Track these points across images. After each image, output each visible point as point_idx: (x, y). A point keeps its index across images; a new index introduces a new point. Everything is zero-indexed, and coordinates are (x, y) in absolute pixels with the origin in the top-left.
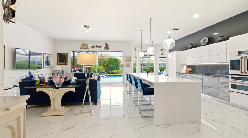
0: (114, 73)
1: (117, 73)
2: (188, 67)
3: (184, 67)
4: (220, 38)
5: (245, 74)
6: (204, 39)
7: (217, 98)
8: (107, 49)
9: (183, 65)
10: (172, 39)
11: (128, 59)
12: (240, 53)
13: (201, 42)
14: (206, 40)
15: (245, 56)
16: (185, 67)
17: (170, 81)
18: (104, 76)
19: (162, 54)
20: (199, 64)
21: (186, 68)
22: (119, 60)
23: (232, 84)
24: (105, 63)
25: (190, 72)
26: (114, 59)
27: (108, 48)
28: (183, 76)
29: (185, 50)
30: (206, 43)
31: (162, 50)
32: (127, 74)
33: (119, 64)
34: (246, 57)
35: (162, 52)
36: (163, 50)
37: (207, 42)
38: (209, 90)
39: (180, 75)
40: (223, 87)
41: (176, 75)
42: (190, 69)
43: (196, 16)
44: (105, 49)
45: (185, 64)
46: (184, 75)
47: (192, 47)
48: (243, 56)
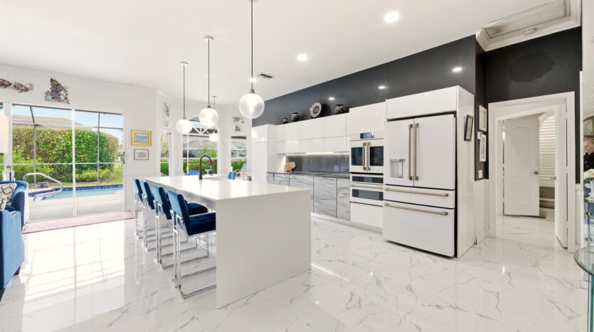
0: (93, 180)
1: (102, 179)
2: (290, 159)
3: (281, 160)
4: (338, 108)
5: (369, 172)
6: (316, 104)
7: (333, 216)
8: (60, 101)
9: (281, 155)
10: (258, 96)
11: (144, 138)
12: (362, 136)
13: (311, 110)
14: (317, 107)
15: (369, 141)
16: (284, 160)
17: (256, 193)
18: (44, 192)
19: (237, 129)
20: (308, 154)
21: (287, 162)
22: (111, 138)
23: (353, 190)
24: (50, 145)
25: (293, 170)
26: (93, 135)
27: (62, 98)
28: (280, 179)
29: (284, 123)
30: (318, 114)
31: (237, 119)
32: (138, 182)
33: (114, 149)
34: (369, 144)
35: (238, 123)
36: (240, 121)
37: (320, 112)
38: (323, 204)
39: (275, 178)
40: (342, 195)
41: (267, 177)
42: (293, 165)
43: (302, 58)
44: (50, 97)
45: (284, 154)
46: (281, 177)
47: (297, 119)
48: (365, 141)
